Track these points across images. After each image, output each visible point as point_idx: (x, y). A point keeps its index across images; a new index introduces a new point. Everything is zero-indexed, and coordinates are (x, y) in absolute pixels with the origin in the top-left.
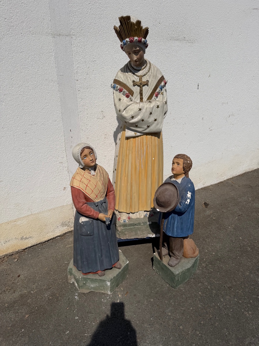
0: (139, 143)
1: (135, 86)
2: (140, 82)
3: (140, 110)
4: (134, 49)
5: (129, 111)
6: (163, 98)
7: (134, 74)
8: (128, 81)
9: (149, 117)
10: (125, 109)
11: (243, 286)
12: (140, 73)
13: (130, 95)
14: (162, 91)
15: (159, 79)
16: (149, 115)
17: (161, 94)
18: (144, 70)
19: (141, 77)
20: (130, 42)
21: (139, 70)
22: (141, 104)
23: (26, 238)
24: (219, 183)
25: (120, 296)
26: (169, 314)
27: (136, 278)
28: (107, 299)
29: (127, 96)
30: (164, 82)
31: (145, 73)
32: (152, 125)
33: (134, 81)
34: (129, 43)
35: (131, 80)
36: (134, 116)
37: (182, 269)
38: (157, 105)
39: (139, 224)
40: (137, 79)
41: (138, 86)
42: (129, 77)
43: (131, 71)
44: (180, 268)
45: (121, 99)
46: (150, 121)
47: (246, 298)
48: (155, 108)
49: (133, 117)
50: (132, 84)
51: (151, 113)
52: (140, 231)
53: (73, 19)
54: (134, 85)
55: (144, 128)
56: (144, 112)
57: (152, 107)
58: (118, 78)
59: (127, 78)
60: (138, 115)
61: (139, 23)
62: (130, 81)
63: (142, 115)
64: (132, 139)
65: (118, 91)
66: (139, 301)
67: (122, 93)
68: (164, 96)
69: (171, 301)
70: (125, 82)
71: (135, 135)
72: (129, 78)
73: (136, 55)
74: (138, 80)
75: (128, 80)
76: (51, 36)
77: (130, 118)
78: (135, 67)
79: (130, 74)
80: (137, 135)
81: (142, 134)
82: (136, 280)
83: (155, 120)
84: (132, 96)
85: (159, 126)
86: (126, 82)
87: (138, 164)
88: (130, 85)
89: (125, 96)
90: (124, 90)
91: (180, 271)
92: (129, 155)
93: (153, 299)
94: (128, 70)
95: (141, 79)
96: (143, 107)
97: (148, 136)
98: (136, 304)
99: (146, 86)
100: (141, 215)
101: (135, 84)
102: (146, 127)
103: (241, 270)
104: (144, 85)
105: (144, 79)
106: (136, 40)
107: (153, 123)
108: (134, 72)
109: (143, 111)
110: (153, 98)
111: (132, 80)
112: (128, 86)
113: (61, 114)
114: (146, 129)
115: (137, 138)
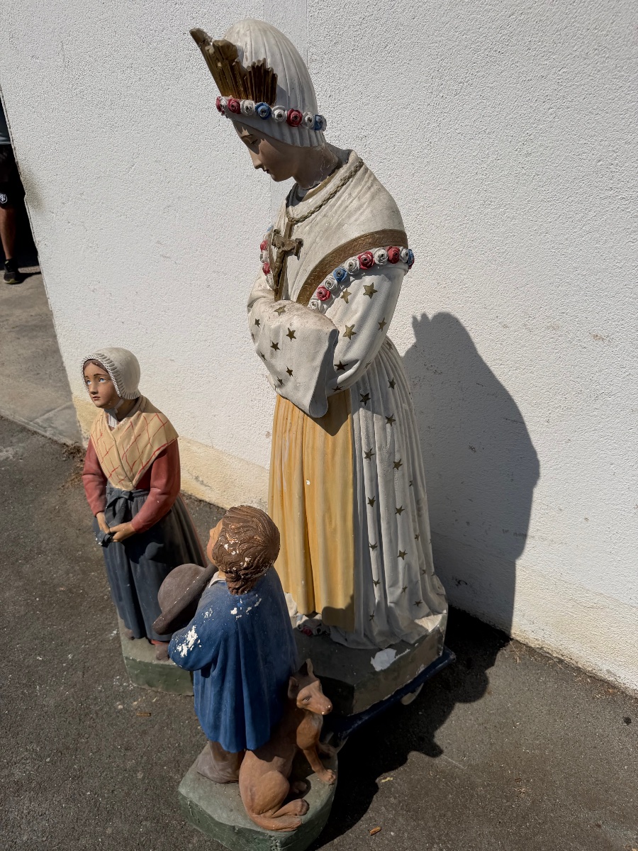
3: (257, 322)
6: (346, 312)
12: (297, 210)
14: (349, 289)
15: (343, 241)
17: (342, 298)
19: (289, 224)
23: (202, 483)
29: (266, 272)
30: (359, 258)
31: (305, 211)
32: (285, 380)
33: (275, 232)
38: (288, 326)
51: (275, 346)
53: (317, 12)
60: (257, 335)
68: (354, 306)
73: (256, 152)
83: (290, 372)
89: (262, 268)
95: (287, 230)
106: (224, 105)
107: (287, 377)
110: (311, 301)
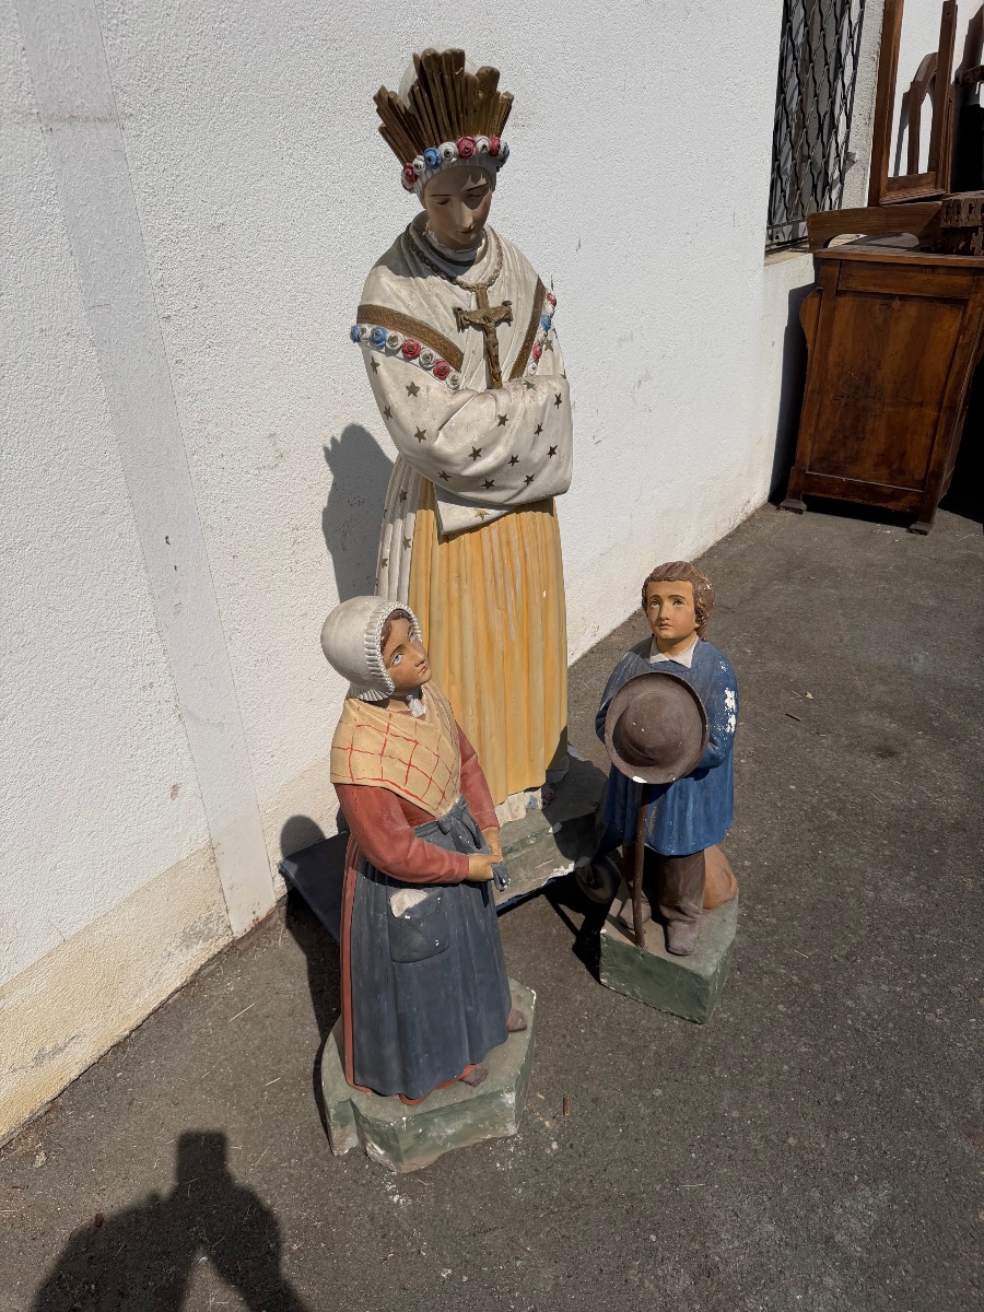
0: (496, 549)
1: (466, 330)
2: (483, 312)
3: (503, 420)
4: (470, 184)
5: (461, 431)
7: (452, 279)
8: (434, 312)
9: (534, 443)
10: (440, 429)
11: (879, 939)
12: (472, 275)
13: (452, 368)
14: (549, 338)
15: (533, 292)
16: (533, 435)
17: (546, 349)
18: (485, 259)
19: (481, 292)
20: (460, 156)
21: (469, 264)
22: (503, 399)
24: (630, 619)
25: (547, 1123)
26: (735, 1114)
27: (564, 1036)
28: (513, 1155)
29: (441, 374)
30: (548, 300)
31: (490, 271)
32: (540, 471)
33: (457, 311)
34: (454, 159)
35: (445, 306)
36: (480, 450)
37: (717, 951)
39: (523, 843)
40: (468, 302)
41: (479, 327)
42: (437, 295)
43: (436, 271)
44: (709, 951)
45: (418, 388)
46: (536, 460)
47: (907, 971)
48: (551, 405)
49: (476, 454)
50: (452, 322)
51: (539, 430)
52: (524, 867)
53: (118, 41)
54: (461, 327)
55: (513, 488)
56: (517, 427)
57: (541, 403)
58: (384, 301)
59: (427, 298)
60: (495, 442)
61: (491, 77)
62: (442, 310)
63: (511, 442)
64: (467, 535)
65: (400, 354)
66: (621, 1113)
67: (416, 361)
68: (555, 353)
69: (717, 1069)
70: (421, 315)
71: (479, 520)
72: (434, 299)
73: (472, 207)
74: (474, 306)
75: (433, 308)
76: (37, 128)
77: (465, 460)
78: (449, 253)
79: (437, 279)
80: (487, 518)
81: (504, 512)
82: (568, 1046)
83: (552, 451)
84: (458, 369)
85: (561, 471)
86: (429, 315)
87: (497, 627)
88: (445, 325)
89: (431, 372)
90: (426, 350)
91: (715, 961)
92: (461, 598)
93: (659, 1087)
94: (423, 266)
95: (482, 300)
96: (513, 409)
97: (523, 514)
98: (617, 1128)
99: (504, 324)
100: (514, 807)
101: (463, 320)
102: (520, 482)
103: (848, 889)
104: (498, 323)
105: (494, 301)
106: (484, 146)
107: (544, 464)
108: (452, 274)
109: (515, 423)
110: (529, 368)
111: (450, 306)
112: (440, 330)
113: (122, 480)
114: (520, 491)
115: (485, 530)
